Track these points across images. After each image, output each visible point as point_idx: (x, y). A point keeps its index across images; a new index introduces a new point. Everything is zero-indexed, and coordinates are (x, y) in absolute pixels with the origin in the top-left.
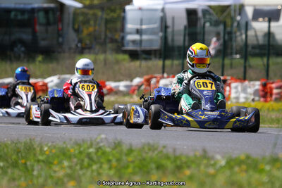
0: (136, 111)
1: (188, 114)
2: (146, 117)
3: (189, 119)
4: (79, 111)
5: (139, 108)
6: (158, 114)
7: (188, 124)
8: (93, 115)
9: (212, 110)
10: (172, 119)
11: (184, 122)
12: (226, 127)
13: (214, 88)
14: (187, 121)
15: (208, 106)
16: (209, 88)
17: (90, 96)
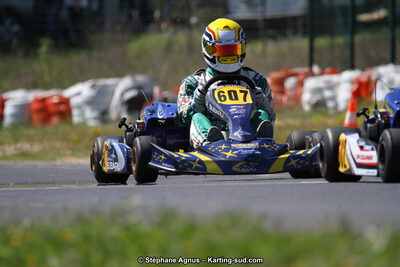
0: (112, 150)
1: (201, 150)
2: (128, 161)
3: (204, 158)
5: (116, 144)
6: (147, 154)
7: (201, 169)
9: (246, 140)
10: (170, 161)
11: (195, 165)
12: (272, 169)
13: (249, 100)
14: (201, 162)
15: (238, 134)
16: (241, 101)
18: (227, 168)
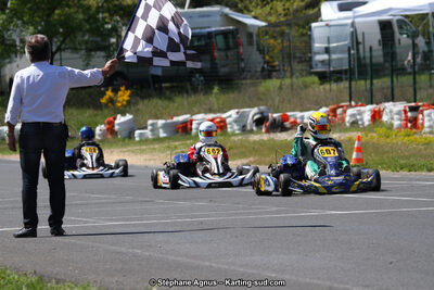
0: (267, 180)
1: (316, 181)
2: (276, 186)
3: (317, 185)
4: (208, 175)
5: (268, 177)
6: (287, 183)
7: (316, 192)
8: (221, 180)
9: (337, 175)
10: (300, 187)
11: (313, 189)
12: (352, 190)
14: (315, 187)
15: (333, 172)
16: (332, 155)
17: (216, 159)
18: (329, 191)
